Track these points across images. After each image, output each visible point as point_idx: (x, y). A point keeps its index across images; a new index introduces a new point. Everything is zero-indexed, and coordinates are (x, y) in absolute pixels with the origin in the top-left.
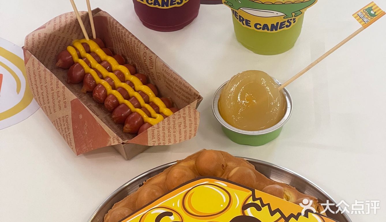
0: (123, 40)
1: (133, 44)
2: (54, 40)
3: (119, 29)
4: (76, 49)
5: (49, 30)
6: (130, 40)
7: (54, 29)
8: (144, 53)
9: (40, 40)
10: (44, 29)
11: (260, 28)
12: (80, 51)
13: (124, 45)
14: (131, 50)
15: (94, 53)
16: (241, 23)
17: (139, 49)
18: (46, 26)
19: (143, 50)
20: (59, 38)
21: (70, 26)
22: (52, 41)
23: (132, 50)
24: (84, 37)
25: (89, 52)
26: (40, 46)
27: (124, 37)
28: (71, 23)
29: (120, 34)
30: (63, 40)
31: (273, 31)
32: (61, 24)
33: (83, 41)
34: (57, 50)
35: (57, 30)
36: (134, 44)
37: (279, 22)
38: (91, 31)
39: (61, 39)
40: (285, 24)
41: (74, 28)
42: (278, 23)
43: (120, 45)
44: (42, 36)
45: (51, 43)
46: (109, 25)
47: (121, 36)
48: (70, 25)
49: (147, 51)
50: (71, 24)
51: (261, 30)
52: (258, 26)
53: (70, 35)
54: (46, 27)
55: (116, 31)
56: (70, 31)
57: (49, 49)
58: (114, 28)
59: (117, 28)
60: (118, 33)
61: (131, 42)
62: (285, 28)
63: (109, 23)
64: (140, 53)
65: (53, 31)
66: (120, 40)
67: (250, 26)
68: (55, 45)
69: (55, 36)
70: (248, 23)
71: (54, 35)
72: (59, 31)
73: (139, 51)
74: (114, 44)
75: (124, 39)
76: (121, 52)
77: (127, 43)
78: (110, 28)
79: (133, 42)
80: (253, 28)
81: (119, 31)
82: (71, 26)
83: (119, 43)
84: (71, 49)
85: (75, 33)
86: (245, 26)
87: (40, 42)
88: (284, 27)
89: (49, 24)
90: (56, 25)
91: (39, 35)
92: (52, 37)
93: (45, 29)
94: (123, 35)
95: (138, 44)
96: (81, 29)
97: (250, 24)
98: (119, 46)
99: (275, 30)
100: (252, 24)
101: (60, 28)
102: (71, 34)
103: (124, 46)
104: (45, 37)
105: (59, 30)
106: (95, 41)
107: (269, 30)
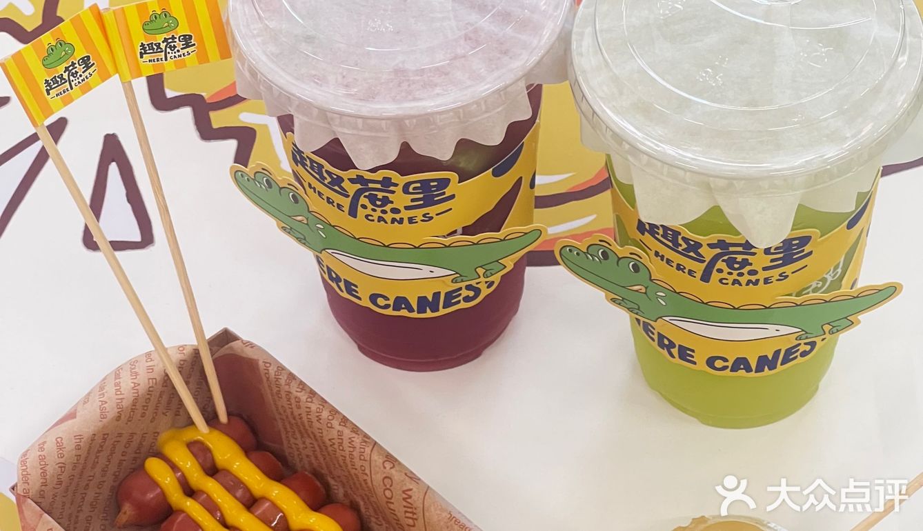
0: (312, 433)
1: (347, 449)
2: (104, 447)
3: (298, 401)
4: (174, 467)
5: (88, 422)
6: (336, 436)
7: (103, 416)
8: (386, 477)
9: (62, 460)
10: (70, 422)
11: (724, 368)
12: (184, 469)
13: (316, 446)
14: (342, 464)
15: (227, 472)
16: (665, 352)
17: (366, 465)
18: (78, 409)
19: (382, 468)
20: (118, 439)
21: (149, 399)
22: (99, 452)
23: (347, 466)
24: (191, 423)
25: (212, 470)
26: (64, 477)
27: (316, 424)
28: (151, 389)
29: (304, 416)
30: (129, 442)
31: (763, 371)
32: (121, 397)
33: (190, 435)
34: (115, 472)
35: (112, 419)
36: (352, 449)
37: (781, 350)
38: (211, 398)
39: (124, 440)
40: (798, 350)
41: (159, 402)
42: (777, 353)
43: (304, 443)
44: (69, 446)
45: (97, 457)
46: (266, 385)
47: (305, 419)
48: (149, 396)
49: (393, 471)
50: (149, 392)
51: (727, 372)
52: (719, 364)
53: (151, 422)
54: (78, 414)
55: (291, 405)
56: (149, 413)
57: (92, 474)
58: (283, 394)
59: (292, 397)
60: (296, 412)
61: (340, 441)
62: (800, 360)
63: (265, 379)
64: (373, 476)
65: (100, 424)
66: (303, 431)
67: (695, 363)
68: (109, 461)
69: (105, 437)
70: (685, 354)
71: (104, 435)
72: (118, 421)
73: (367, 471)
74: (284, 436)
75: (316, 432)
76: (311, 463)
77: (328, 443)
78: (268, 391)
79: (346, 444)
80: (702, 365)
81: (299, 407)
82: (152, 399)
83: (302, 437)
84: (155, 467)
85: (163, 413)
86: (677, 360)
87: (62, 467)
88: (796, 357)
89: (85, 403)
90: (106, 402)
91: (60, 446)
92: (99, 441)
93: (74, 420)
94: (314, 419)
95: (362, 450)
96: (180, 401)
97: (693, 357)
98: (301, 446)
99: (770, 369)
100: (700, 358)
101: (118, 412)
102: (154, 418)
103: (317, 448)
104: (78, 447)
105: (118, 418)
106: (226, 430)
107: (752, 371)
